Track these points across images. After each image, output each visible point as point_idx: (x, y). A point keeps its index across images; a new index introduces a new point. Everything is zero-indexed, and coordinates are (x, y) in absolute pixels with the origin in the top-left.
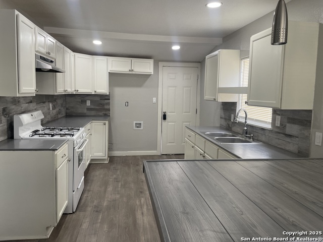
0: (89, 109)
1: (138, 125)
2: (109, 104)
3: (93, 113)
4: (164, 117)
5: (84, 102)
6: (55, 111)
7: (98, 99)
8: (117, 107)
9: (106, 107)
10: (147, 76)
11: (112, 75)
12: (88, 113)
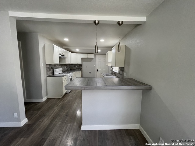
0: (76, 68)
1: (90, 73)
2: (82, 67)
3: (77, 69)
4: (97, 70)
5: (75, 66)
6: (67, 69)
7: (79, 65)
8: (84, 68)
9: (81, 67)
10: (92, 59)
11: (82, 59)
12: (76, 69)
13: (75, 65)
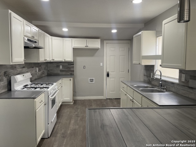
3: (64, 73)
4: (108, 75)
5: (58, 66)
8: (78, 69)
9: (72, 69)
12: (61, 73)
13: (58, 64)
